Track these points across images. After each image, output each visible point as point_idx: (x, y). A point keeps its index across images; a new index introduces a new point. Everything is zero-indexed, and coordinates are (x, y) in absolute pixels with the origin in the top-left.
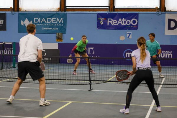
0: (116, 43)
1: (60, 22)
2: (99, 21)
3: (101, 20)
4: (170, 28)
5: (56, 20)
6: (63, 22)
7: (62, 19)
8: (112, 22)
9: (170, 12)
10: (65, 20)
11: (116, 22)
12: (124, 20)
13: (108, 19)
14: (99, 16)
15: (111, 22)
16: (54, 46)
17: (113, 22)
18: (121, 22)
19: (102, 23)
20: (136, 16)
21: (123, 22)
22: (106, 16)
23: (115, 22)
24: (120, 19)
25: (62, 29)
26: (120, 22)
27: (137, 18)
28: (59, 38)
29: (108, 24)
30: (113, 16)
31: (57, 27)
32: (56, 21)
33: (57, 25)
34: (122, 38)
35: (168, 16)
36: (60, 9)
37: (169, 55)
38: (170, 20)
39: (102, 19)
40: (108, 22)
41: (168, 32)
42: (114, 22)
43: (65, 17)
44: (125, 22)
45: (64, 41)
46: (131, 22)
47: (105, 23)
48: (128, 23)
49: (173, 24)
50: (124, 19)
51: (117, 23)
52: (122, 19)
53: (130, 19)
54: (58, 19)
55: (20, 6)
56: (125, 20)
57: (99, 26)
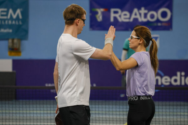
1: (15, 17)
2: (93, 14)
3: (97, 13)
5: (7, 12)
6: (20, 17)
7: (18, 11)
8: (120, 16)
11: (128, 16)
12: (143, 11)
13: (112, 10)
14: (94, 3)
15: (117, 15)
17: (123, 17)
18: (138, 16)
19: (99, 18)
20: (168, 3)
21: (141, 15)
23: (125, 15)
24: (136, 10)
25: (21, 31)
26: (136, 14)
27: (170, 7)
28: (14, 50)
29: (112, 20)
31: (10, 27)
32: (7, 15)
33: (10, 22)
39: (100, 11)
40: (112, 15)
44: (145, 15)
48: (152, 16)
50: (143, 9)
51: (130, 18)
52: (139, 9)
53: (156, 10)
54: (11, 11)
56: (146, 11)
57: (95, 25)
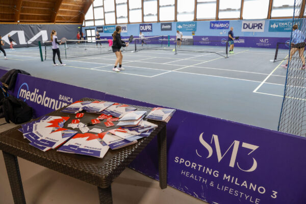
0: (218, 35)
2: (211, 25)
4: (244, 28)
5: (192, 25)
9: (245, 20)
10: (196, 25)
14: (211, 22)
16: (191, 37)
20: (228, 22)
21: (222, 25)
22: (214, 23)
25: (195, 29)
26: (220, 25)
28: (193, 34)
30: (217, 23)
33: (193, 27)
34: (221, 33)
35: (243, 22)
36: (194, 20)
37: (242, 41)
38: (244, 24)
39: (212, 24)
41: (243, 30)
42: (217, 26)
43: (196, 23)
45: (195, 35)
46: (225, 25)
47: (214, 26)
49: (246, 26)
55: (178, 19)
57: (211, 28)
